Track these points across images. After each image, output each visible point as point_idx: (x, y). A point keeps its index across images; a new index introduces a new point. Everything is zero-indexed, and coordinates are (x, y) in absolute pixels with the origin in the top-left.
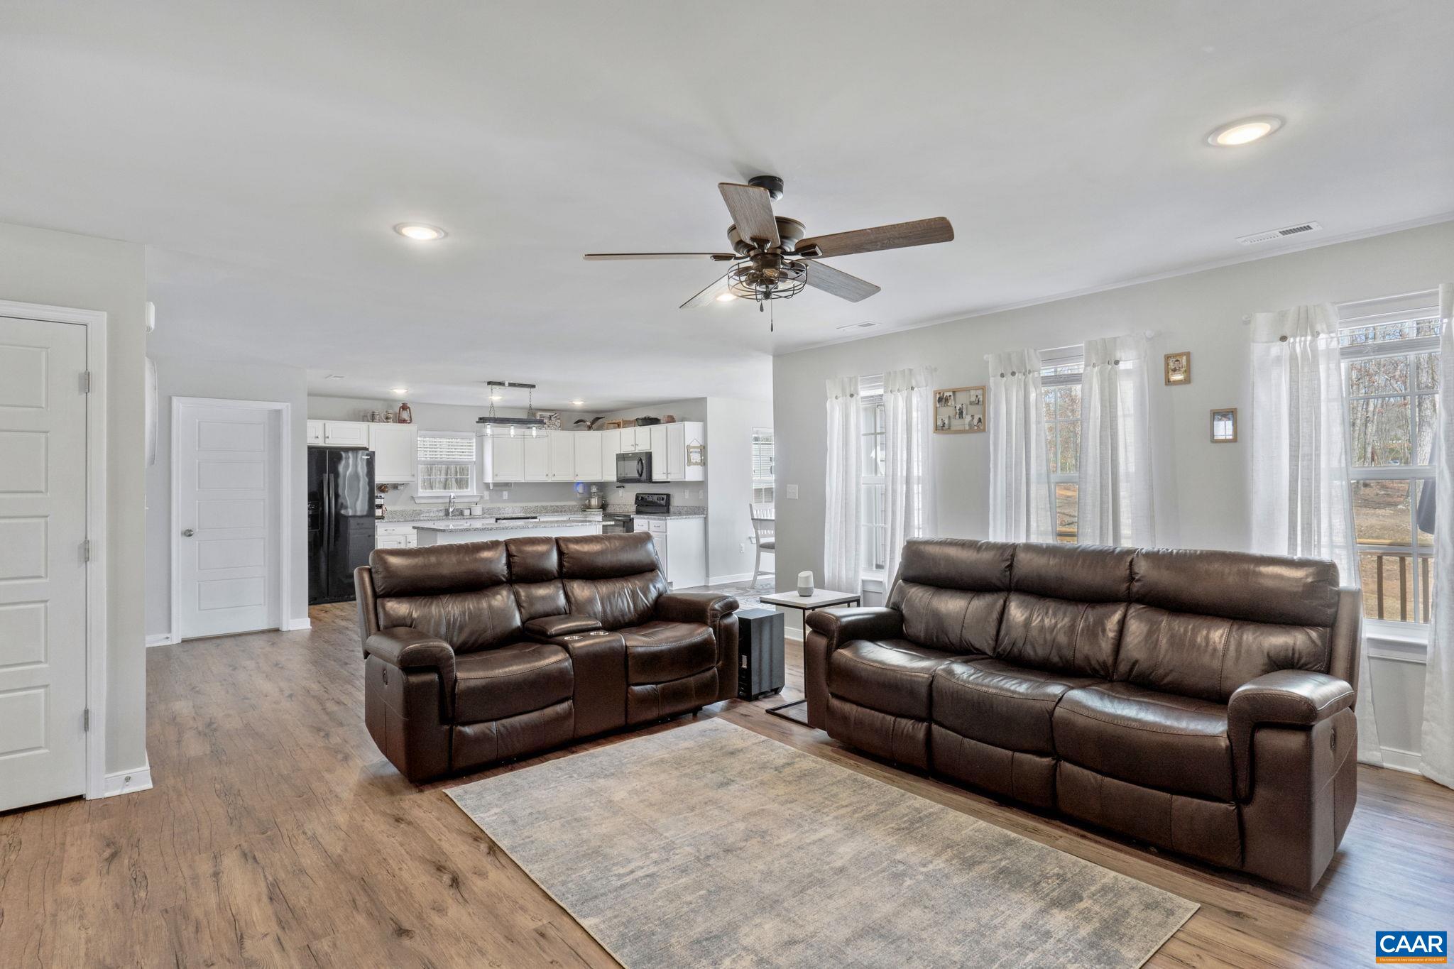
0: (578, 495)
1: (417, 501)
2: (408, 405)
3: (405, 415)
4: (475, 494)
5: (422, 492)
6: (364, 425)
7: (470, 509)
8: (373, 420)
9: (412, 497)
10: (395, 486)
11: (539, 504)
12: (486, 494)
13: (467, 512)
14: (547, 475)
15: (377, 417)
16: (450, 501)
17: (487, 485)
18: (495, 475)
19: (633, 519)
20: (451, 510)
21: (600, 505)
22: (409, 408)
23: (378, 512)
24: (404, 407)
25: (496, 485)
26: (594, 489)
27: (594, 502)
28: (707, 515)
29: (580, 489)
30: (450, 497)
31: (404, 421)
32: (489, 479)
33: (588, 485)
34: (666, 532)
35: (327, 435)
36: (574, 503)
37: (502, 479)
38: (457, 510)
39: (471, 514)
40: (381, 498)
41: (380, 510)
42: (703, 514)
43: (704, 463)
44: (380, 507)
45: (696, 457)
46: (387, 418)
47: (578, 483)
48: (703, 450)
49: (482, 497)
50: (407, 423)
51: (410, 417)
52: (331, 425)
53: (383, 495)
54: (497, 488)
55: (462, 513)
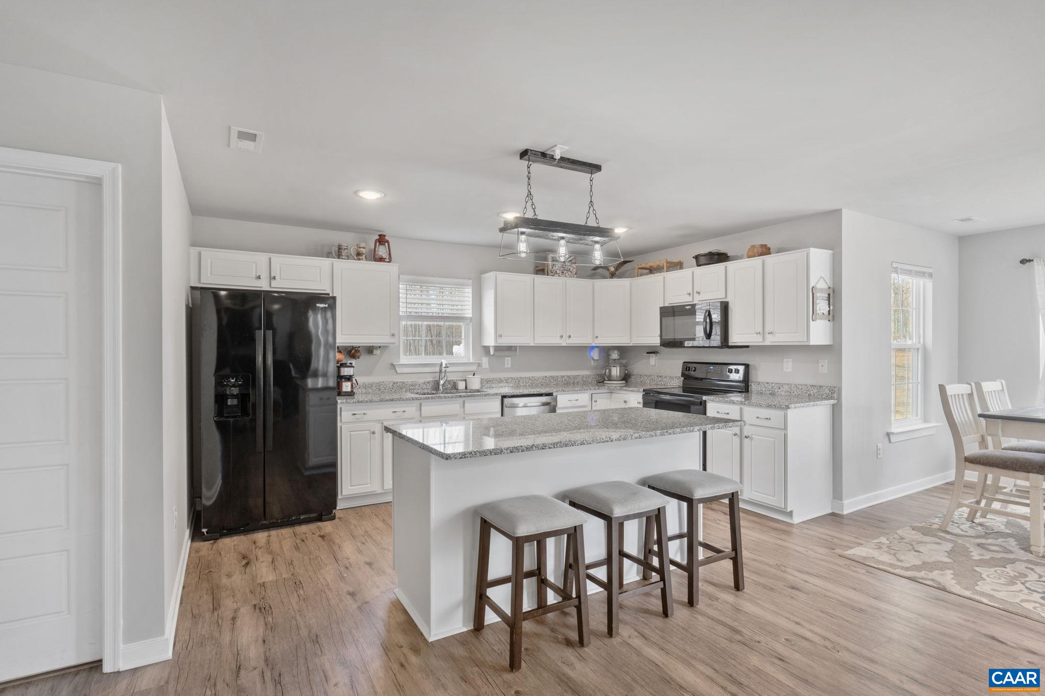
0: (592, 363)
1: (399, 370)
2: (387, 238)
3: (382, 251)
4: (471, 361)
5: (404, 359)
6: (326, 262)
7: (465, 380)
8: (339, 256)
9: (392, 364)
10: (370, 350)
11: (548, 374)
12: (485, 361)
13: (461, 385)
14: (562, 337)
15: (344, 253)
16: (441, 371)
17: (486, 349)
18: (498, 336)
19: (705, 401)
20: (442, 382)
21: (623, 375)
22: (388, 242)
23: (346, 387)
24: (382, 240)
25: (497, 349)
26: (615, 355)
27: (616, 371)
28: (839, 399)
29: (595, 355)
30: (441, 365)
31: (381, 259)
32: (490, 340)
33: (606, 351)
34: (785, 428)
35: (273, 275)
36: (586, 373)
37: (505, 341)
38: (449, 382)
39: (466, 388)
40: (351, 366)
41: (349, 384)
42: (832, 398)
43: (834, 316)
44: (349, 378)
45: (822, 307)
46: (359, 254)
47: (593, 348)
48: (833, 296)
49: (479, 365)
50: (384, 261)
51: (390, 254)
52: (278, 260)
53: (354, 362)
54: (498, 354)
55: (455, 386)
